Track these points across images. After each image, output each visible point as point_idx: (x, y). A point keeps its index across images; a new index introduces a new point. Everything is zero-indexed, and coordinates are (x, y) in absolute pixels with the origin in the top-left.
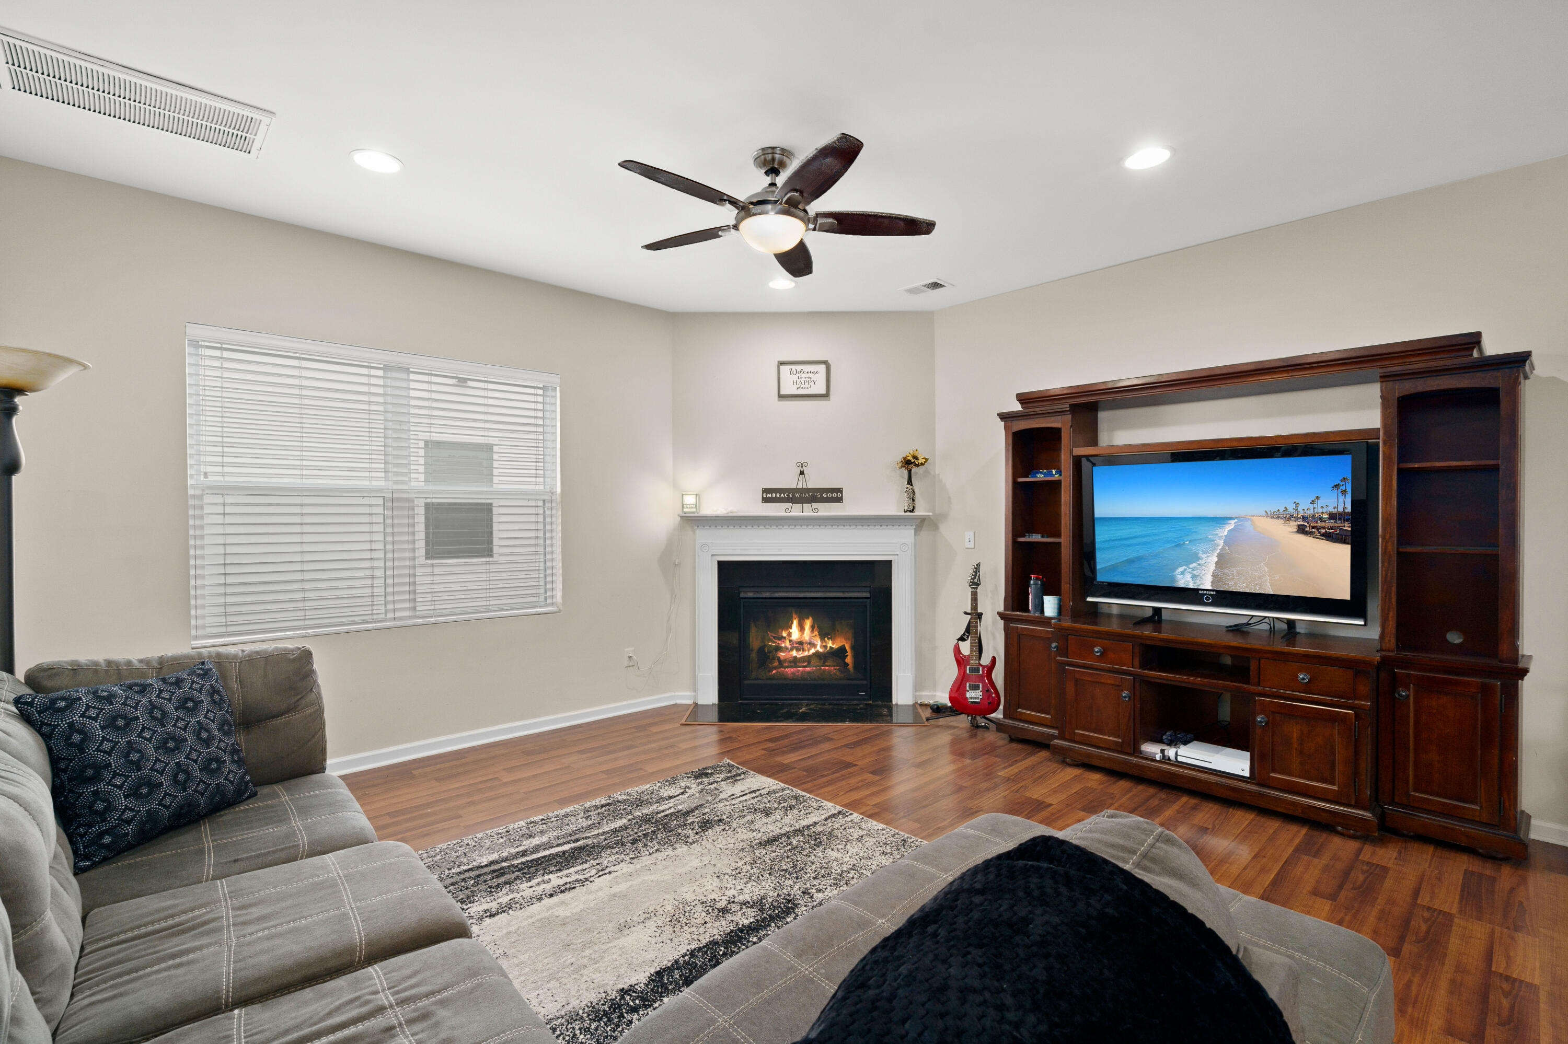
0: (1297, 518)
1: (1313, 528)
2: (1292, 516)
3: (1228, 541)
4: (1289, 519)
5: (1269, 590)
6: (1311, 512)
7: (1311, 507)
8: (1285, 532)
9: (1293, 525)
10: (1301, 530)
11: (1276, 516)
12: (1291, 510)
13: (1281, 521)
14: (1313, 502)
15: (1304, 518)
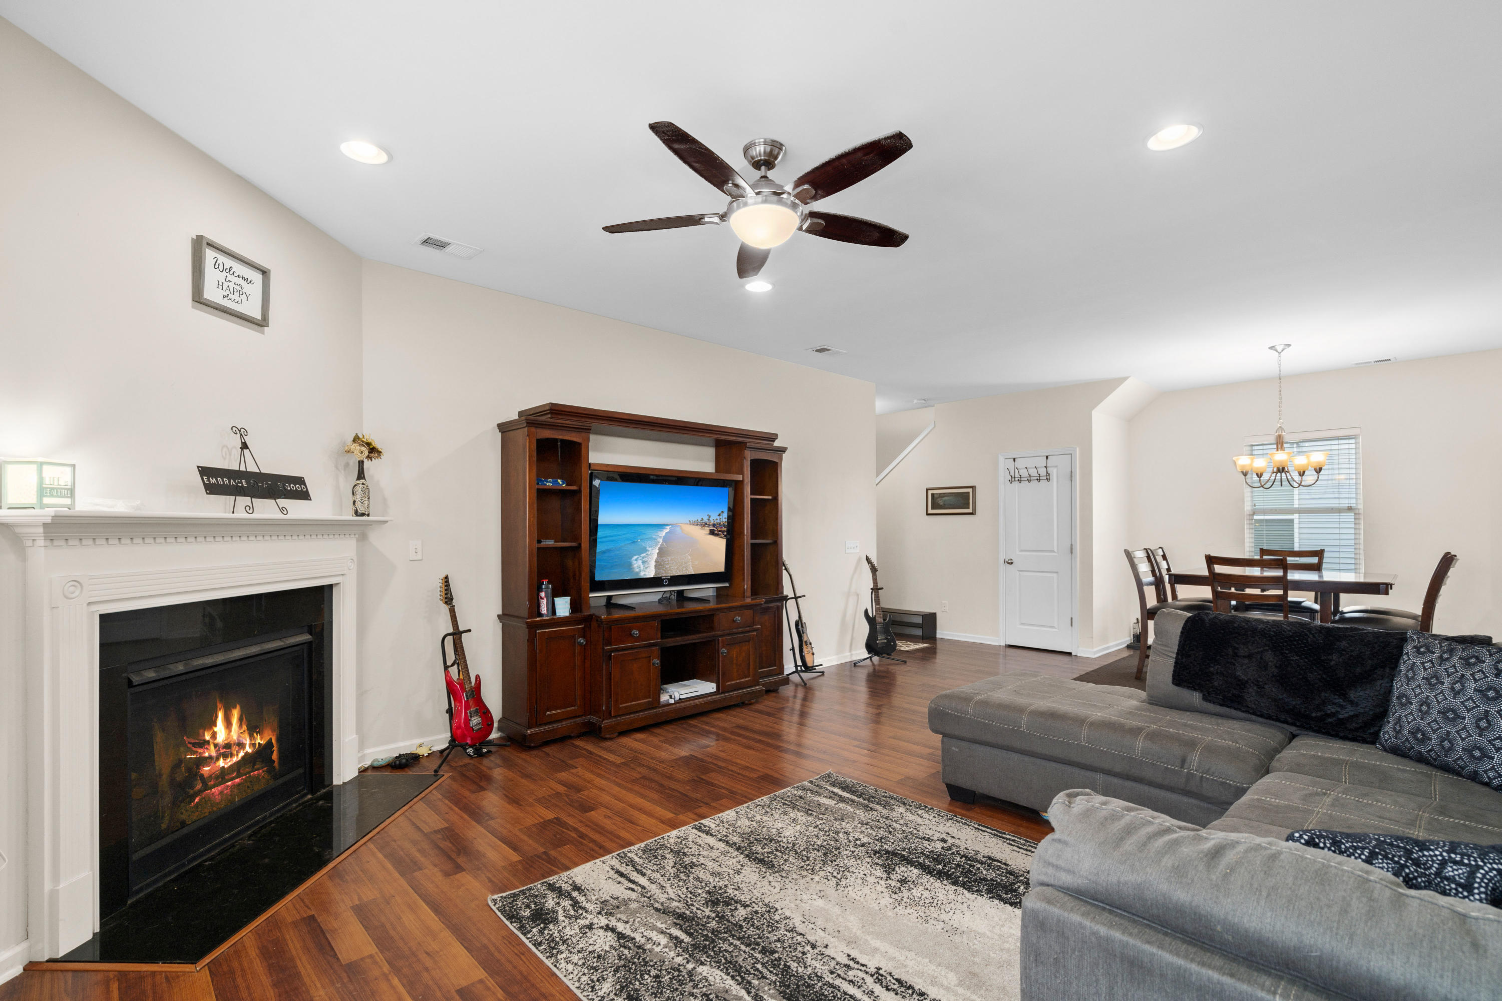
0: (709, 525)
1: (720, 531)
2: (706, 524)
3: (665, 539)
4: (704, 526)
5: (691, 572)
6: (718, 521)
7: (718, 518)
8: (701, 535)
9: (707, 529)
10: (712, 533)
11: (696, 524)
12: (705, 520)
13: (699, 527)
14: (719, 515)
15: (714, 525)
